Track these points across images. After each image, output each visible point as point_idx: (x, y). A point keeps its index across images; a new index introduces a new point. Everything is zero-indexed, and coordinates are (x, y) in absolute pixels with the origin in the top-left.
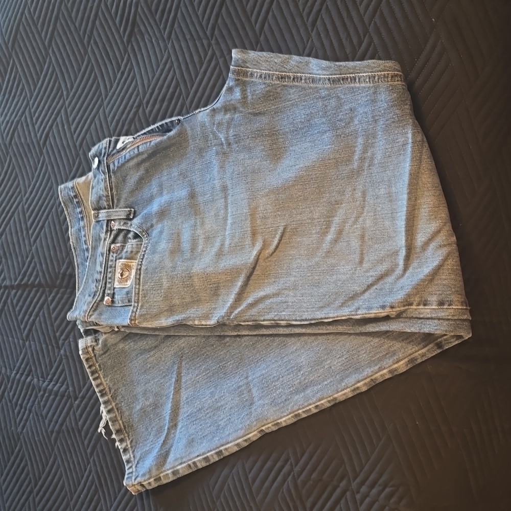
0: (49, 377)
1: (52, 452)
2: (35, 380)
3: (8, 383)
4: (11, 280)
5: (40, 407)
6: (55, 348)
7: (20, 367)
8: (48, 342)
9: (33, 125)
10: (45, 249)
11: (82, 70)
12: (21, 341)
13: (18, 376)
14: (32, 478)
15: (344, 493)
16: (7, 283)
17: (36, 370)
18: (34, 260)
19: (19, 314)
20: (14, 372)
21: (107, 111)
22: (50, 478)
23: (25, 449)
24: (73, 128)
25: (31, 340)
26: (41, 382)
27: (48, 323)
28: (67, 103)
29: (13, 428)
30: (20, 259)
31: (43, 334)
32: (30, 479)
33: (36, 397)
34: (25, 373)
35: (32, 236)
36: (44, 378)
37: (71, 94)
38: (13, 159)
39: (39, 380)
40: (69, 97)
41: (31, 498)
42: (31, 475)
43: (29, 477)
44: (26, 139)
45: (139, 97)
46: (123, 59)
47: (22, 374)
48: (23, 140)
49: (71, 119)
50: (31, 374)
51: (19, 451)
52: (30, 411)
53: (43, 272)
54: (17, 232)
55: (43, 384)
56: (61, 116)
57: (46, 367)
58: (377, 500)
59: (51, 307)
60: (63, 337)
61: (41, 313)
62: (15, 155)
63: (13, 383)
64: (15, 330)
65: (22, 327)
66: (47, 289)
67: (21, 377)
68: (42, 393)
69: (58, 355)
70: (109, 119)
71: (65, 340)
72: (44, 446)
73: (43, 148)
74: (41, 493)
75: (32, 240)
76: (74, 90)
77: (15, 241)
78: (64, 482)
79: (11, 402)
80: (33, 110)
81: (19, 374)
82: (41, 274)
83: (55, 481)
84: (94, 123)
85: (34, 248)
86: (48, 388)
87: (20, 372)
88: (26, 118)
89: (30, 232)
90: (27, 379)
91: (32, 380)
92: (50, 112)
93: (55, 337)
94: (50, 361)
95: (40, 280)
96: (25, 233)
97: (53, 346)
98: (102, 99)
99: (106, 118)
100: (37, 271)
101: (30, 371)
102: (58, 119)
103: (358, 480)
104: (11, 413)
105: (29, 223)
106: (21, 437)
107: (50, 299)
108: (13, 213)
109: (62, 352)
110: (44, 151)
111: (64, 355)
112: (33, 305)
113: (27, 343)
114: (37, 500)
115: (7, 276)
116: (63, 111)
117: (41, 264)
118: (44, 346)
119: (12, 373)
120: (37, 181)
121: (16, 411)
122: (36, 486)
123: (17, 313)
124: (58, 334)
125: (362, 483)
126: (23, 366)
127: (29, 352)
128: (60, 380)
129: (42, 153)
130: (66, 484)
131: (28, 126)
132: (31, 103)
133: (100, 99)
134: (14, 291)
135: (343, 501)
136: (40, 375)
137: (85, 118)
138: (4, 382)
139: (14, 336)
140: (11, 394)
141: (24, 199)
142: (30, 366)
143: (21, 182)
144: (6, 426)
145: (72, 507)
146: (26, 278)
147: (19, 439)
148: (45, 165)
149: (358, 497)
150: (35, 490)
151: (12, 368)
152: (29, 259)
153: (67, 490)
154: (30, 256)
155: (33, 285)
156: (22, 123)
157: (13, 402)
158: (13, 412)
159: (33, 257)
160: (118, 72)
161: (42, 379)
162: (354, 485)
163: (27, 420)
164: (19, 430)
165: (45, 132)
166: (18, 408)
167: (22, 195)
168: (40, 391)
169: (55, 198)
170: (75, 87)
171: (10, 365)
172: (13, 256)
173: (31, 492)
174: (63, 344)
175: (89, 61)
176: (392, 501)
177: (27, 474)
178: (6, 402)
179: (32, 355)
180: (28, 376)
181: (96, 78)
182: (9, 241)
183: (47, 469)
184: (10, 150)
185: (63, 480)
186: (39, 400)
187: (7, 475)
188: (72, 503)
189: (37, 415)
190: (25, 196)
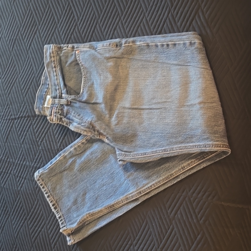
0: (35, 160)
1: (36, 198)
2: (28, 163)
3: (14, 166)
4: (14, 115)
5: (30, 176)
6: (37, 146)
7: (19, 158)
8: (33, 144)
9: (23, 40)
10: (31, 99)
11: (46, 11)
12: (19, 145)
13: (19, 162)
14: (26, 212)
15: (184, 199)
16: (13, 117)
17: (28, 158)
18: (25, 105)
19: (19, 132)
20: (17, 160)
21: (60, 30)
22: (35, 211)
23: (22, 198)
24: (43, 39)
25: (24, 143)
26: (30, 163)
27: (33, 134)
28: (39, 28)
29: (16, 188)
30: (18, 105)
31: (31, 140)
32: (25, 212)
33: (28, 171)
34: (22, 160)
35: (24, 93)
36: (32, 161)
37: (41, 23)
38: (14, 58)
39: (29, 163)
40: (40, 25)
41: (26, 222)
42: (25, 210)
43: (24, 212)
44: (20, 47)
45: (75, 21)
46: (66, 4)
47: (21, 161)
48: (19, 48)
49: (42, 35)
50: (25, 160)
51: (19, 199)
52: (25, 179)
53: (30, 110)
54: (16, 92)
55: (32, 164)
56: (37, 35)
57: (33, 156)
58: (202, 200)
59: (34, 127)
60: (40, 141)
61: (29, 130)
62: (14, 55)
63: (16, 166)
64: (16, 140)
65: (20, 138)
66: (32, 118)
67: (21, 162)
68: (31, 169)
69: (38, 150)
70: (61, 34)
71: (41, 142)
72: (32, 195)
73: (29, 51)
74: (31, 219)
75: (24, 95)
76: (42, 21)
77: (16, 96)
78: (43, 212)
79: (14, 175)
80: (22, 33)
81: (19, 161)
82: (29, 111)
83: (38, 212)
84: (53, 36)
85: (25, 99)
86: (34, 166)
87: (20, 160)
88: (19, 37)
89: (23, 91)
90: (23, 163)
91: (26, 163)
92: (31, 33)
93: (36, 141)
94: (35, 153)
95: (29, 114)
96: (20, 92)
97: (36, 145)
98: (56, 24)
99: (59, 33)
100: (27, 110)
101: (25, 159)
102: (36, 36)
103: (191, 191)
104: (14, 181)
105: (22, 87)
106: (20, 192)
107: (33, 123)
108: (14, 83)
109: (40, 148)
110: (29, 52)
111: (41, 149)
112: (25, 126)
113: (23, 146)
114: (29, 222)
115: (13, 114)
116: (37, 32)
117: (29, 106)
118: (31, 146)
119: (15, 161)
120: (25, 67)
121: (17, 180)
122: (28, 215)
123: (17, 131)
124: (38, 139)
125: (194, 192)
126: (21, 157)
127: (24, 150)
128: (40, 161)
129: (28, 53)
130: (44, 213)
131: (20, 41)
132: (21, 29)
133: (55, 25)
134: (16, 121)
135: (184, 202)
136: (30, 161)
137: (48, 34)
138: (11, 166)
139: (16, 143)
140: (15, 172)
141: (19, 76)
142: (25, 157)
143: (17, 68)
144: (12, 188)
145: (47, 224)
146: (22, 114)
147: (19, 193)
148: (29, 58)
149: (192, 199)
150: (28, 218)
151: (16, 158)
152: (23, 104)
153: (45, 216)
154: (24, 102)
155: (25, 117)
156: (18, 40)
157: (16, 176)
158: (16, 180)
159: (25, 103)
160: (64, 10)
161: (31, 162)
162: (190, 194)
163: (23, 184)
164: (19, 188)
165: (29, 43)
166: (18, 178)
167: (18, 74)
168: (30, 168)
169: (35, 74)
170: (42, 20)
171: (14, 157)
172: (15, 104)
173: (26, 219)
174: (41, 144)
175: (49, 7)
176: (209, 199)
177: (24, 210)
178: (12, 176)
179: (25, 151)
180: (24, 161)
181: (53, 14)
182: (13, 97)
183: (34, 207)
184: (12, 53)
185: (43, 211)
186: (30, 173)
187: (14, 212)
188: (47, 222)
189: (29, 180)
190: (19, 74)
